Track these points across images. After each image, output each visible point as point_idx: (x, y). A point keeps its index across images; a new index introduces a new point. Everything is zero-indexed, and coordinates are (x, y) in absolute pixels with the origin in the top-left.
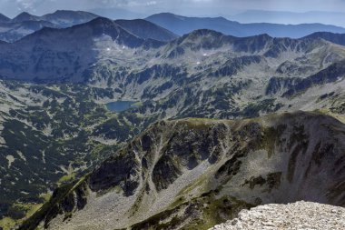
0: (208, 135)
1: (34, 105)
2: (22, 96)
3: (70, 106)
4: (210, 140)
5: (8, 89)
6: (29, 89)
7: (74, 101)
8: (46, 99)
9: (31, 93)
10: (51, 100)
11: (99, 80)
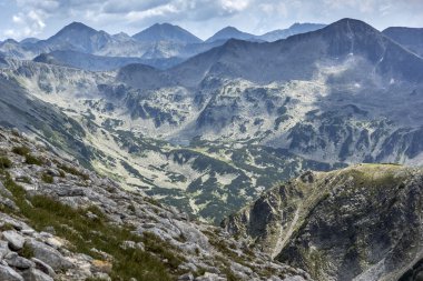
0: (394, 200)
1: (170, 186)
2: (152, 167)
3: (243, 192)
4: (397, 213)
5: (125, 153)
6: (167, 155)
7: (254, 181)
8: (197, 175)
9: (171, 162)
10: (205, 178)
11: (323, 145)
